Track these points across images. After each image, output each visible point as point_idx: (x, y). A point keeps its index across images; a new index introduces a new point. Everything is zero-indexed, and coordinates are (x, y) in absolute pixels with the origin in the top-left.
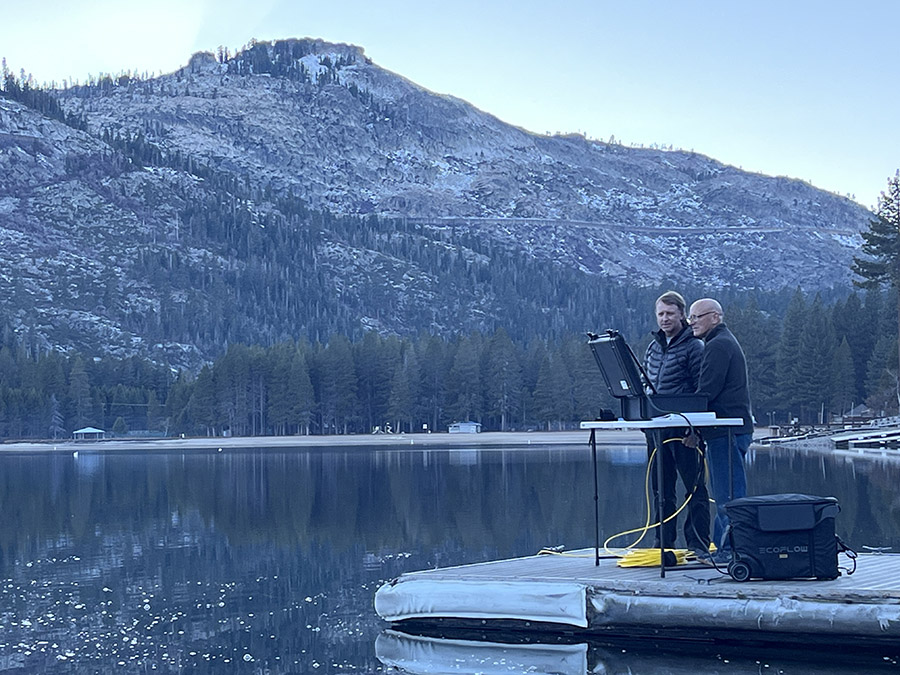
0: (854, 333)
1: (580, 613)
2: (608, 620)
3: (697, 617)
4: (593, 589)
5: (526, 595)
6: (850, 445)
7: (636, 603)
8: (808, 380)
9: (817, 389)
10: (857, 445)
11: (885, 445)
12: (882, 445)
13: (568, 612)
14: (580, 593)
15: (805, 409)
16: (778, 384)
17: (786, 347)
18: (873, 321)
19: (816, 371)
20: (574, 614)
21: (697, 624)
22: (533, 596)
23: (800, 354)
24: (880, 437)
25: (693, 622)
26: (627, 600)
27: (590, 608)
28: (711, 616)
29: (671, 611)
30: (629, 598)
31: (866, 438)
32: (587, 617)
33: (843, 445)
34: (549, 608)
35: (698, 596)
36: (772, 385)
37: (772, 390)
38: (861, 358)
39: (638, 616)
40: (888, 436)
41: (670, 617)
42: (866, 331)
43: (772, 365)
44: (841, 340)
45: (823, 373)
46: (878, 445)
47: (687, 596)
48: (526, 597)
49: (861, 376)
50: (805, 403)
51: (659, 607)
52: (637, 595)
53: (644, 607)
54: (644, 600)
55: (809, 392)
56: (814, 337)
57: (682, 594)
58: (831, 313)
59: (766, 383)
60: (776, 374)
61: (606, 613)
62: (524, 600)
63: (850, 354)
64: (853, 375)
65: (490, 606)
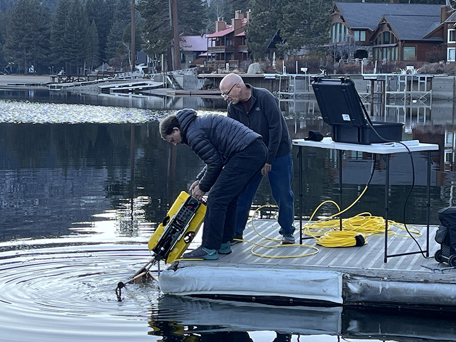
0: (99, 18)
1: (337, 293)
2: (363, 299)
3: (437, 298)
4: (348, 276)
5: (293, 280)
6: (110, 91)
7: (387, 287)
8: (71, 47)
9: (76, 52)
10: (114, 91)
11: (132, 91)
12: (130, 91)
13: (328, 292)
14: (337, 278)
15: (68, 64)
16: (51, 48)
17: (57, 25)
18: (110, 10)
19: (76, 41)
20: (333, 294)
21: (437, 302)
22: (300, 281)
23: (66, 29)
24: (128, 86)
25: (434, 302)
26: (379, 285)
27: (346, 289)
28: (450, 298)
29: (417, 293)
30: (380, 283)
31: (120, 87)
32: (342, 296)
33: (106, 91)
34: (314, 289)
35: (435, 282)
36: (47, 48)
37: (48, 52)
38: (103, 35)
39: (389, 297)
40: (133, 85)
41: (415, 298)
42: (106, 17)
43: (48, 36)
44: (91, 22)
45: (80, 42)
46: (128, 91)
47: (426, 282)
48: (294, 281)
49: (103, 46)
50: (68, 61)
51: (406, 290)
52: (385, 281)
53: (394, 290)
54: (393, 285)
55: (71, 54)
56: (75, 19)
57: (422, 280)
58: (85, 5)
59: (43, 47)
60: (50, 42)
61: (361, 294)
62: (291, 284)
63: (97, 31)
64: (98, 45)
65: (263, 287)
